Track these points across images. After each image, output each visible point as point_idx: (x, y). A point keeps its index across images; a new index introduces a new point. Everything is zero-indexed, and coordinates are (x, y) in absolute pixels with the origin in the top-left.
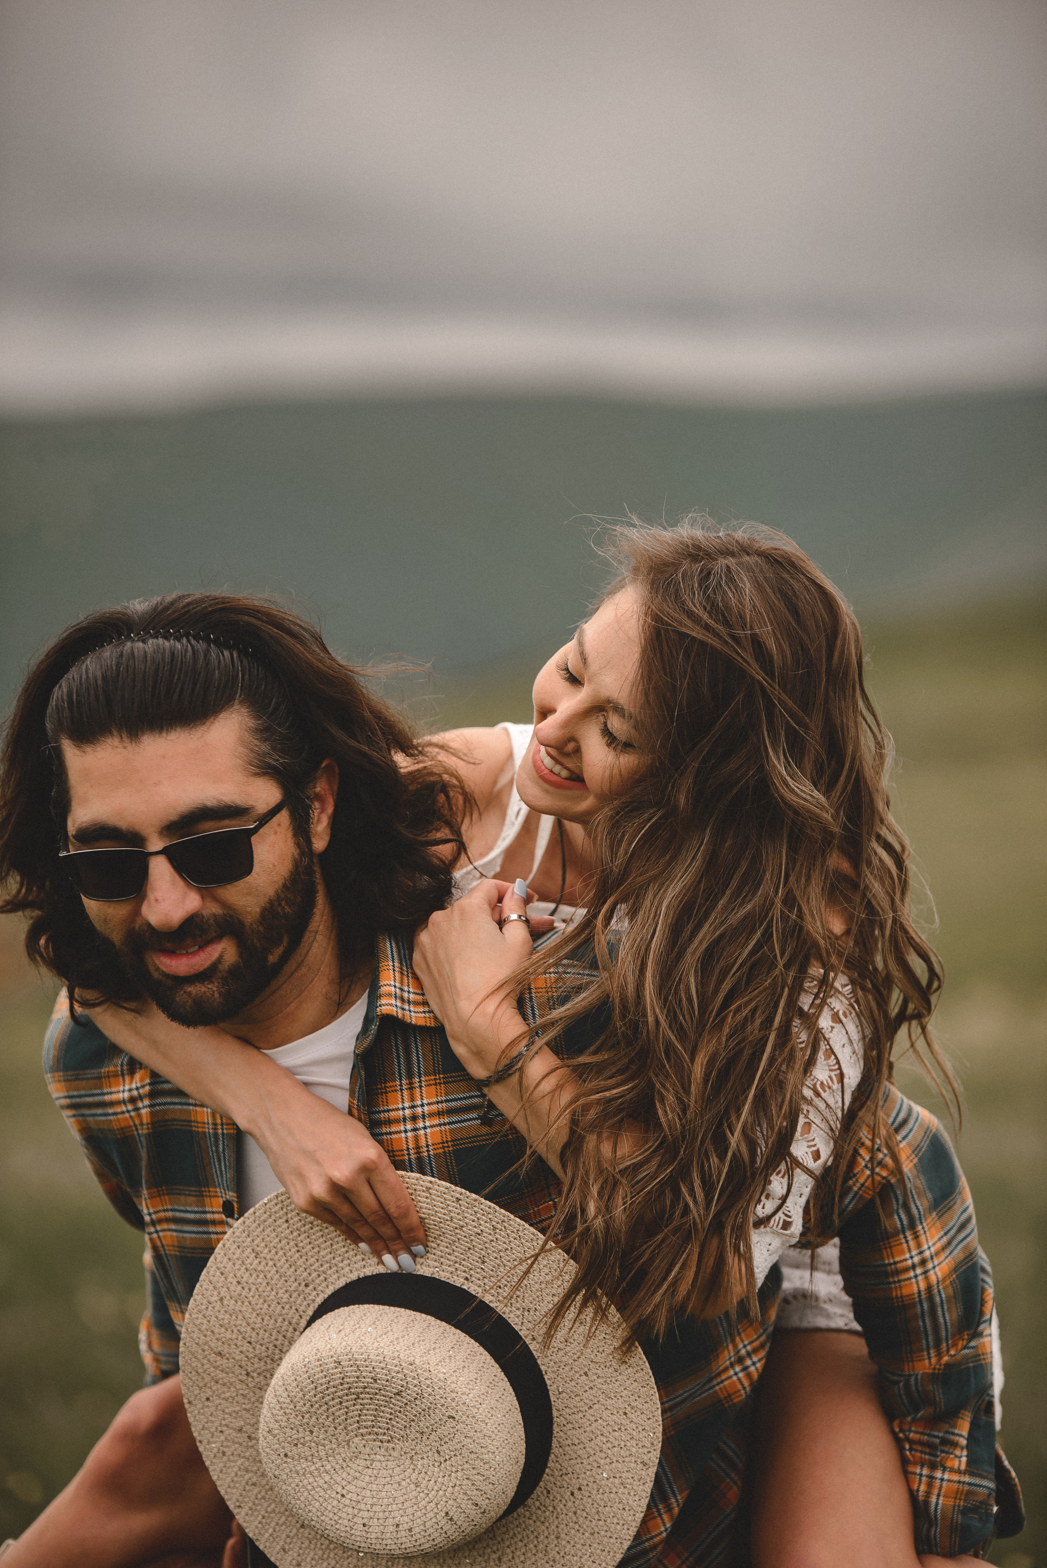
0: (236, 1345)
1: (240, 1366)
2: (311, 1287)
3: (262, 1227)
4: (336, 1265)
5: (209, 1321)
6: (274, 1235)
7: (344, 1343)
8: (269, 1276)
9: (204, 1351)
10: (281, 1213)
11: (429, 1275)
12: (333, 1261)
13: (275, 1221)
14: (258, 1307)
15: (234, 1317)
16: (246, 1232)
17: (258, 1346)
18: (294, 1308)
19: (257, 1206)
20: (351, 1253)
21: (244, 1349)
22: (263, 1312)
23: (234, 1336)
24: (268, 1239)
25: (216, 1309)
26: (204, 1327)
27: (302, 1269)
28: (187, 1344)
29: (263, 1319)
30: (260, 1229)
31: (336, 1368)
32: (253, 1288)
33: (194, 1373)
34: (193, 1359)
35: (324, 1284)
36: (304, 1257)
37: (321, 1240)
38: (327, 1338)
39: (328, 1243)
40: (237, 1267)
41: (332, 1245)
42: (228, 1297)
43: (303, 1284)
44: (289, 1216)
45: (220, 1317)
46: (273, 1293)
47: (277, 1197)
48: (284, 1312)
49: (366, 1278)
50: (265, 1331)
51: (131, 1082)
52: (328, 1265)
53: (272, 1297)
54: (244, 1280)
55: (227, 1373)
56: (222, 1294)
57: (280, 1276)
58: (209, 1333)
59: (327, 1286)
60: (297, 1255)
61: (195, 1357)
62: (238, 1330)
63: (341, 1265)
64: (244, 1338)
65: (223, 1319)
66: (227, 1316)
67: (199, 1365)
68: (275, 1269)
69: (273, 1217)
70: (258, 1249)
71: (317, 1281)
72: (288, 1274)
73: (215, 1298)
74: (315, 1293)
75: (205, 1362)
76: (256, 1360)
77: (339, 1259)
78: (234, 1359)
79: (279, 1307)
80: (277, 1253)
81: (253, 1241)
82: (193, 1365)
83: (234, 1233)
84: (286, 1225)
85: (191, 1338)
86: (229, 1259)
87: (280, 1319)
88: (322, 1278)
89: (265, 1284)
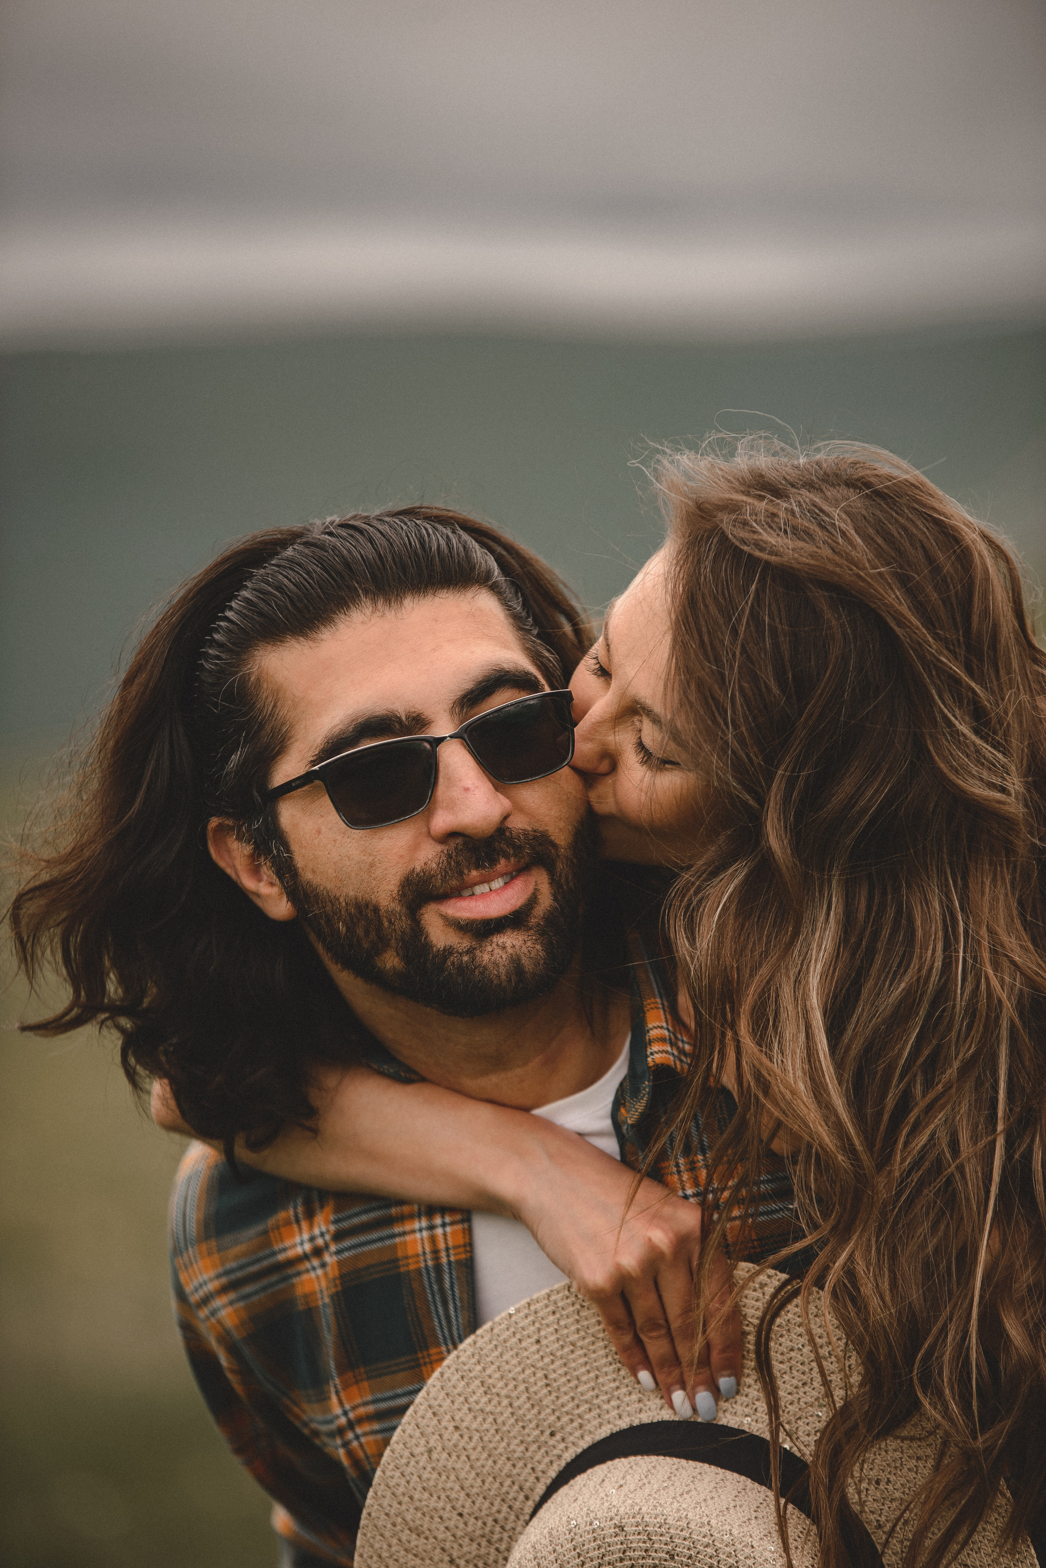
0: (441, 1518)
1: (443, 1549)
2: (558, 1437)
3: (500, 1350)
4: (599, 1407)
5: (408, 1482)
6: (514, 1362)
7: (629, 1502)
8: (500, 1421)
9: (394, 1525)
10: (532, 1328)
11: (736, 1427)
12: (595, 1402)
13: (520, 1341)
14: (479, 1464)
15: (444, 1477)
16: (477, 1357)
17: (472, 1520)
18: (530, 1466)
19: (497, 1319)
20: (624, 1390)
21: (451, 1524)
22: (485, 1471)
23: (441, 1504)
24: (507, 1367)
25: (421, 1464)
26: (401, 1489)
27: (548, 1411)
28: (373, 1514)
29: (483, 1482)
30: (496, 1353)
31: (617, 1535)
32: (476, 1437)
33: (375, 1558)
34: (378, 1537)
35: (578, 1433)
36: (554, 1394)
37: (583, 1370)
38: (603, 1495)
39: (592, 1375)
40: (456, 1406)
41: (597, 1377)
42: (439, 1449)
43: (548, 1432)
44: (543, 1333)
45: (425, 1476)
46: (504, 1444)
47: (529, 1304)
48: (515, 1472)
49: (643, 1427)
50: (485, 1498)
51: (311, 1227)
52: (587, 1406)
53: (500, 1450)
54: (465, 1424)
55: (423, 1559)
56: (432, 1443)
57: (517, 1420)
58: (406, 1499)
59: (582, 1437)
60: (545, 1391)
61: (382, 1535)
62: (448, 1497)
63: (605, 1407)
64: (453, 1508)
65: (428, 1480)
66: (435, 1475)
67: (385, 1547)
68: (510, 1410)
69: (518, 1336)
70: (490, 1381)
71: (568, 1429)
72: (529, 1417)
73: (421, 1449)
74: (562, 1446)
75: (395, 1541)
76: (467, 1540)
77: (605, 1398)
78: (435, 1538)
79: (509, 1464)
80: (516, 1387)
81: (484, 1369)
82: (377, 1546)
83: (458, 1357)
84: (535, 1348)
85: (380, 1505)
86: (447, 1394)
87: (508, 1482)
88: (575, 1424)
89: (492, 1431)
